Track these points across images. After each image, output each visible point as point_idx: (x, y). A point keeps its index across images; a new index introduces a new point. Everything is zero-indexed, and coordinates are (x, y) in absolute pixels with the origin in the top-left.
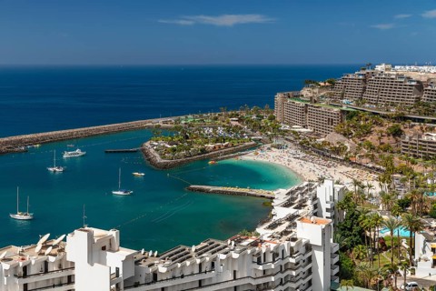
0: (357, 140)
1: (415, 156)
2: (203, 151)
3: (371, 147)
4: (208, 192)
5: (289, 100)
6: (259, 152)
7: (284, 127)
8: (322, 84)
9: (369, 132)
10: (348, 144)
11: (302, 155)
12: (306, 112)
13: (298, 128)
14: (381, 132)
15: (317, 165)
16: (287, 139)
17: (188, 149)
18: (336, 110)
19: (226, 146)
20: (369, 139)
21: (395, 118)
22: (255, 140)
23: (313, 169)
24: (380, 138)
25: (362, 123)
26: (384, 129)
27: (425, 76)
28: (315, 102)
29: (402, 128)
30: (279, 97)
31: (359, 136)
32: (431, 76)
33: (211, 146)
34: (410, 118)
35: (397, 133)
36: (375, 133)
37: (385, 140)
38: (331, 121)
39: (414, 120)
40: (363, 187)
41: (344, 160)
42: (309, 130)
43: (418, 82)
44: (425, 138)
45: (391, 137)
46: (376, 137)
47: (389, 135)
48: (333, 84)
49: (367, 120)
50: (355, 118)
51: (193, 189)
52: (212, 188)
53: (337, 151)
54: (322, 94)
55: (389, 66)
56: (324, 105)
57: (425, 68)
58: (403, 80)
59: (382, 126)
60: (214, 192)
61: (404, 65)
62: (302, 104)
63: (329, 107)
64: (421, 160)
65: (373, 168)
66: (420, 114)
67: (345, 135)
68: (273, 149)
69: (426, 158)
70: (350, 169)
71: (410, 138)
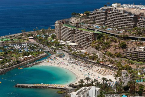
0: (103, 51)
1: (133, 59)
2: (18, 62)
3: (111, 55)
4: (27, 87)
5: (64, 26)
6: (50, 60)
7: (61, 42)
8: (82, 15)
9: (110, 46)
10: (99, 54)
11: (74, 60)
12: (74, 33)
13: (69, 43)
14: (116, 46)
15: (82, 67)
16: (64, 51)
17: (9, 62)
18: (91, 33)
19: (31, 58)
20: (109, 50)
21: (123, 38)
22: (45, 52)
23: (80, 69)
24: (115, 50)
25: (105, 41)
26: (117, 44)
27: (138, 11)
28: (79, 27)
29: (126, 44)
30: (57, 23)
31: (104, 49)
32: (142, 11)
33: (22, 58)
34: (131, 38)
35: (124, 47)
36: (112, 47)
37: (118, 51)
38: (88, 39)
39: (133, 39)
40: (107, 81)
41: (96, 63)
42: (76, 44)
43: (135, 15)
44: (138, 50)
45: (121, 49)
46: (113, 49)
47: (120, 48)
48: (88, 14)
49: (108, 39)
50: (102, 38)
51: (18, 87)
52: (29, 85)
53: (93, 58)
54: (82, 21)
55: (120, 4)
56: (84, 30)
57: (138, 6)
58: (127, 14)
59: (116, 42)
60: (30, 87)
61: (128, 4)
62: (72, 29)
63: (87, 31)
64: (135, 61)
65: (112, 67)
66: (135, 36)
67: (96, 48)
68: (57, 58)
69: (138, 60)
70: (100, 68)
71: (130, 50)
